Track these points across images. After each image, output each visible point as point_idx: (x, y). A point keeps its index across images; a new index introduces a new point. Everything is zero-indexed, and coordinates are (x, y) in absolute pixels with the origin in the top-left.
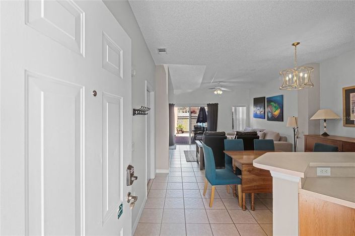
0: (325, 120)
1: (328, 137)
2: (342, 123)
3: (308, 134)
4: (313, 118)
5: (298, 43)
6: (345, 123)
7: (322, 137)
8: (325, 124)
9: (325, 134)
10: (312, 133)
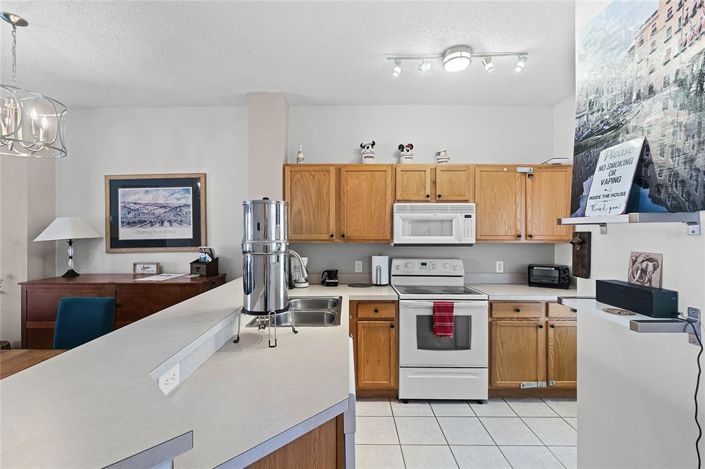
0: (70, 242)
1: (78, 280)
2: (103, 245)
3: (26, 280)
4: (39, 239)
5: (23, 23)
6: (109, 245)
7: (64, 281)
8: (71, 251)
9: (71, 274)
10: (37, 275)
